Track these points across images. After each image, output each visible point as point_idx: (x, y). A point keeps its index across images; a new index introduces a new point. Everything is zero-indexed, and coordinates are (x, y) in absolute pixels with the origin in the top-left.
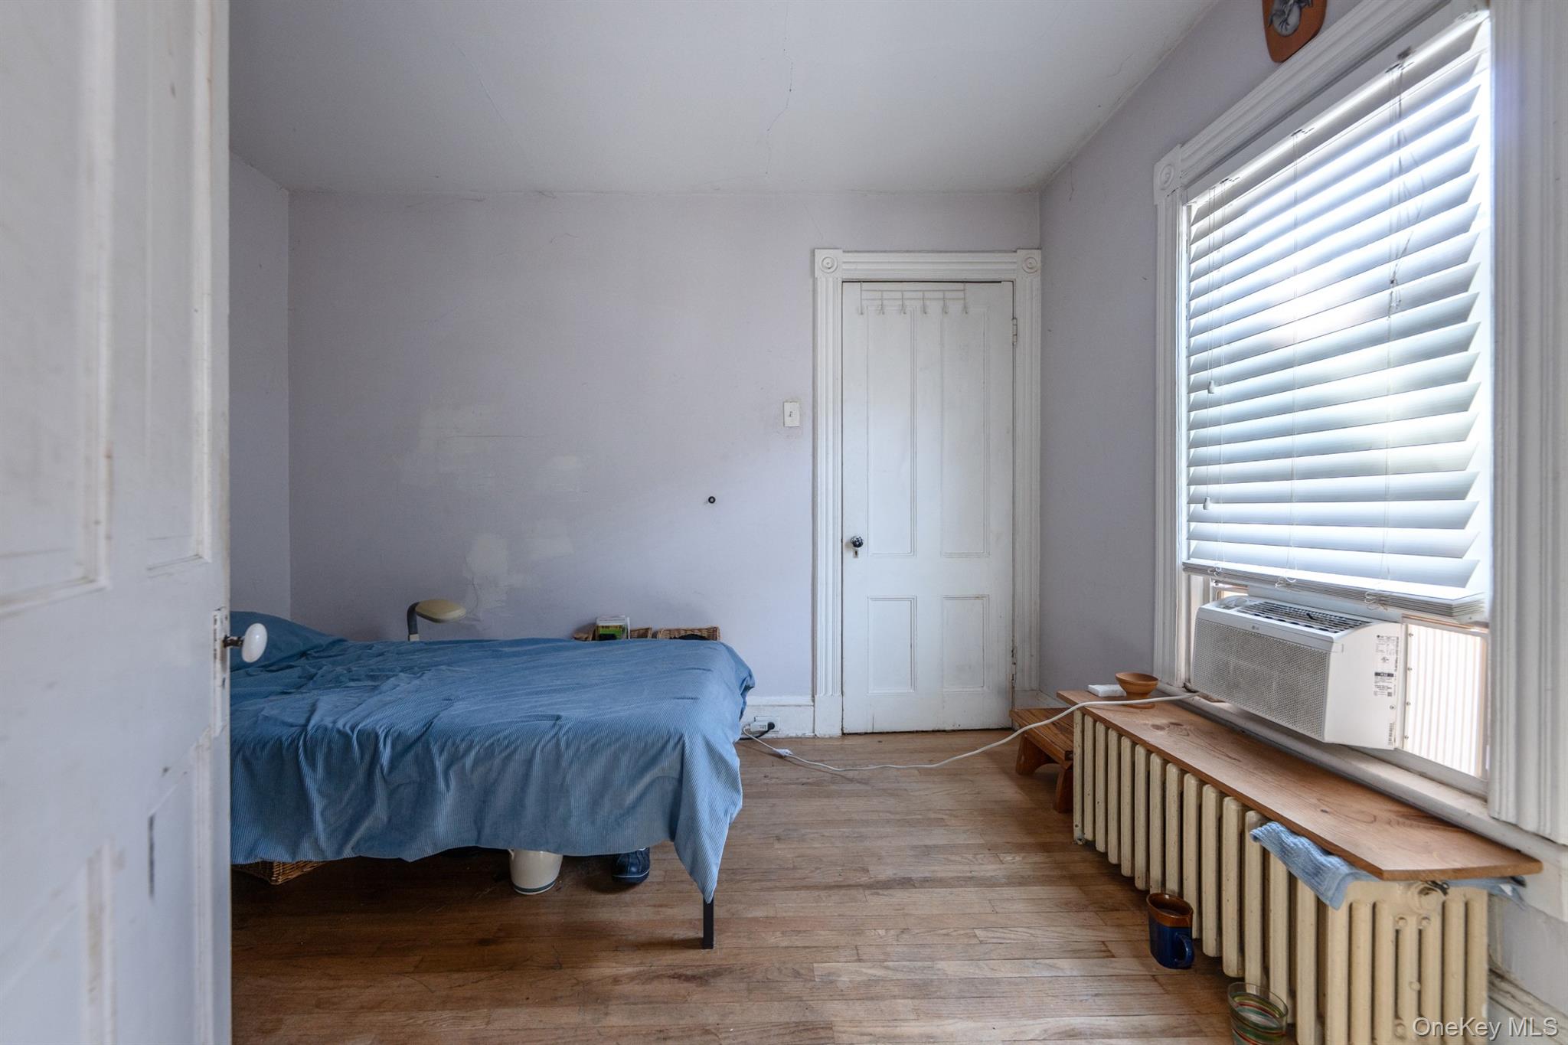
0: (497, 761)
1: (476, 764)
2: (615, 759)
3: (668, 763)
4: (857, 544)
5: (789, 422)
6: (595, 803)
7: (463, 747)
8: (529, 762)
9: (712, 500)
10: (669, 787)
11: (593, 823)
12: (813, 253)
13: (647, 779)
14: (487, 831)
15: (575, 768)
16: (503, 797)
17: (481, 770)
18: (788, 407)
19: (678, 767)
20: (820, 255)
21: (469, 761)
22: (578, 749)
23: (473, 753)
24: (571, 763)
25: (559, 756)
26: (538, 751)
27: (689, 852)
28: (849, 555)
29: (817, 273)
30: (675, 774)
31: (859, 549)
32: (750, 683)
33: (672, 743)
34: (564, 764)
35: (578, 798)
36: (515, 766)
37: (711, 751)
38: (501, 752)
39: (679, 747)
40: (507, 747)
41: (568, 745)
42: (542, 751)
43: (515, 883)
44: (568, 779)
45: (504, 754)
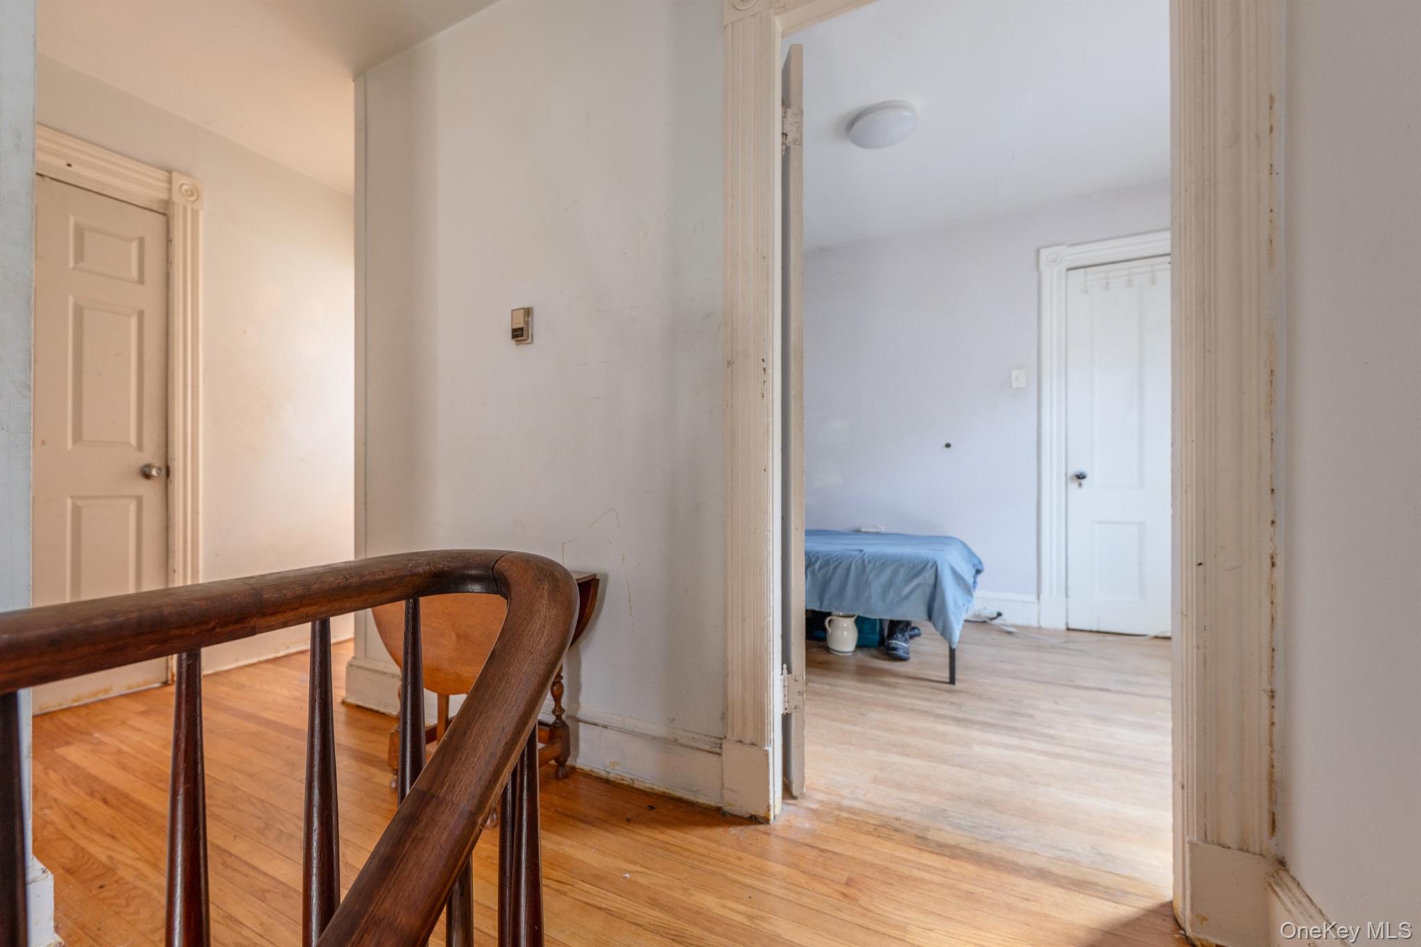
0: (831, 568)
1: (820, 568)
2: (896, 572)
3: (928, 576)
4: (1080, 477)
5: (1015, 384)
6: (885, 593)
7: (813, 560)
8: (848, 569)
9: (948, 446)
10: (928, 590)
11: (884, 602)
12: (1038, 252)
13: (915, 582)
14: (826, 602)
15: (874, 573)
16: (834, 586)
17: (823, 571)
18: (1014, 373)
19: (933, 577)
20: (1044, 253)
21: (817, 566)
22: (875, 565)
23: (819, 563)
24: (871, 571)
25: (864, 567)
26: (853, 563)
27: (940, 625)
28: (1073, 486)
29: (1042, 267)
30: (932, 582)
31: (1083, 481)
32: (980, 567)
33: (929, 565)
34: (868, 571)
35: (876, 589)
36: (840, 571)
37: (955, 573)
38: (833, 563)
39: (934, 568)
40: (836, 561)
41: (869, 562)
42: (855, 563)
43: (829, 646)
44: (870, 579)
45: (836, 564)
